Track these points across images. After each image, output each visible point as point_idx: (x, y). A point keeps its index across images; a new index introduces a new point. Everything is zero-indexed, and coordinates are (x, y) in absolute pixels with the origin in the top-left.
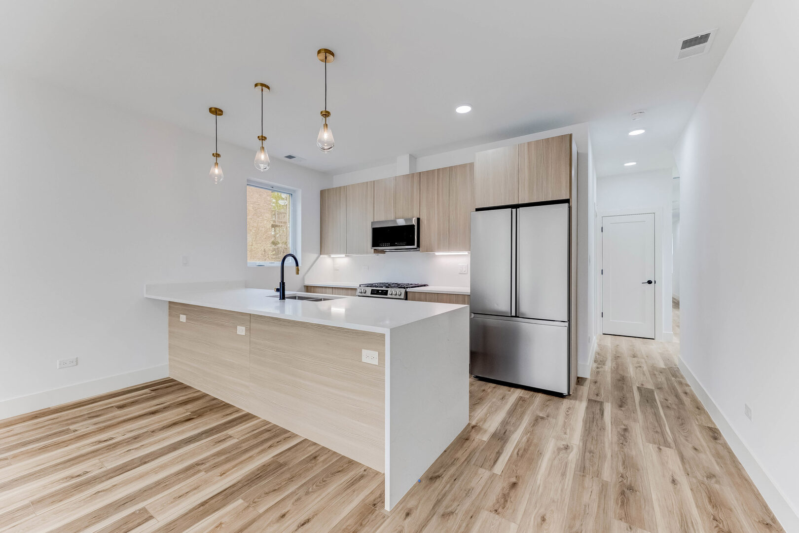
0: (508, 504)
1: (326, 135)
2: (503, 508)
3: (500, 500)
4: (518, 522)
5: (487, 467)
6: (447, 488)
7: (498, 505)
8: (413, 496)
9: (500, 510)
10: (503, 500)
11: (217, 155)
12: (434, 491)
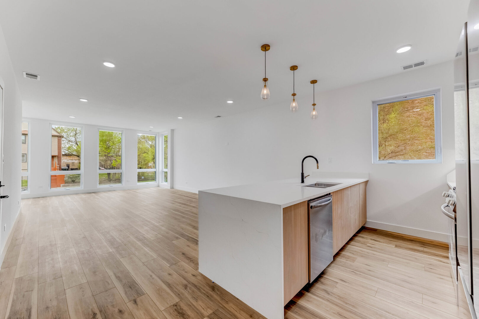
0: (176, 313)
1: (265, 91)
2: (175, 309)
3: (181, 310)
4: (163, 312)
5: (212, 316)
6: (202, 291)
7: (179, 308)
8: (204, 278)
9: (175, 307)
10: (181, 312)
11: (314, 105)
12: (204, 286)
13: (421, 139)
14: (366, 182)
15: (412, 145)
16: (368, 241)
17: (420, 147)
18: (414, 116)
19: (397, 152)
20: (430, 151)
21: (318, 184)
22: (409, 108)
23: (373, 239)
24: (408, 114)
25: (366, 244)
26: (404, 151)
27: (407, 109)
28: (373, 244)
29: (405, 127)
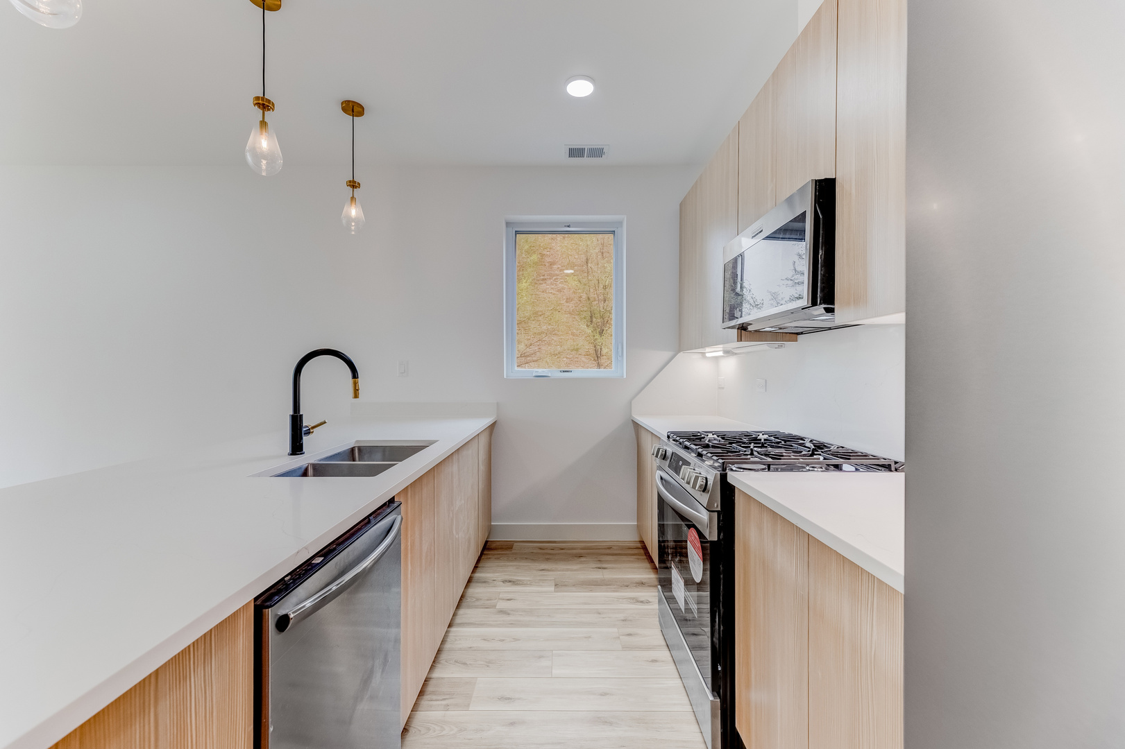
11: (353, 184)
13: (561, 333)
14: (492, 427)
15: (549, 344)
16: (498, 590)
17: (559, 348)
18: (552, 291)
19: (528, 356)
20: (571, 356)
21: (360, 449)
22: (546, 277)
23: (508, 578)
24: (544, 286)
25: (494, 606)
26: (538, 354)
27: (542, 277)
28: (510, 596)
29: (540, 309)
